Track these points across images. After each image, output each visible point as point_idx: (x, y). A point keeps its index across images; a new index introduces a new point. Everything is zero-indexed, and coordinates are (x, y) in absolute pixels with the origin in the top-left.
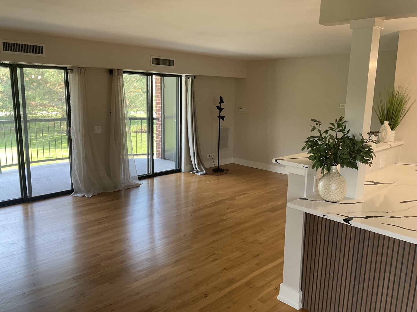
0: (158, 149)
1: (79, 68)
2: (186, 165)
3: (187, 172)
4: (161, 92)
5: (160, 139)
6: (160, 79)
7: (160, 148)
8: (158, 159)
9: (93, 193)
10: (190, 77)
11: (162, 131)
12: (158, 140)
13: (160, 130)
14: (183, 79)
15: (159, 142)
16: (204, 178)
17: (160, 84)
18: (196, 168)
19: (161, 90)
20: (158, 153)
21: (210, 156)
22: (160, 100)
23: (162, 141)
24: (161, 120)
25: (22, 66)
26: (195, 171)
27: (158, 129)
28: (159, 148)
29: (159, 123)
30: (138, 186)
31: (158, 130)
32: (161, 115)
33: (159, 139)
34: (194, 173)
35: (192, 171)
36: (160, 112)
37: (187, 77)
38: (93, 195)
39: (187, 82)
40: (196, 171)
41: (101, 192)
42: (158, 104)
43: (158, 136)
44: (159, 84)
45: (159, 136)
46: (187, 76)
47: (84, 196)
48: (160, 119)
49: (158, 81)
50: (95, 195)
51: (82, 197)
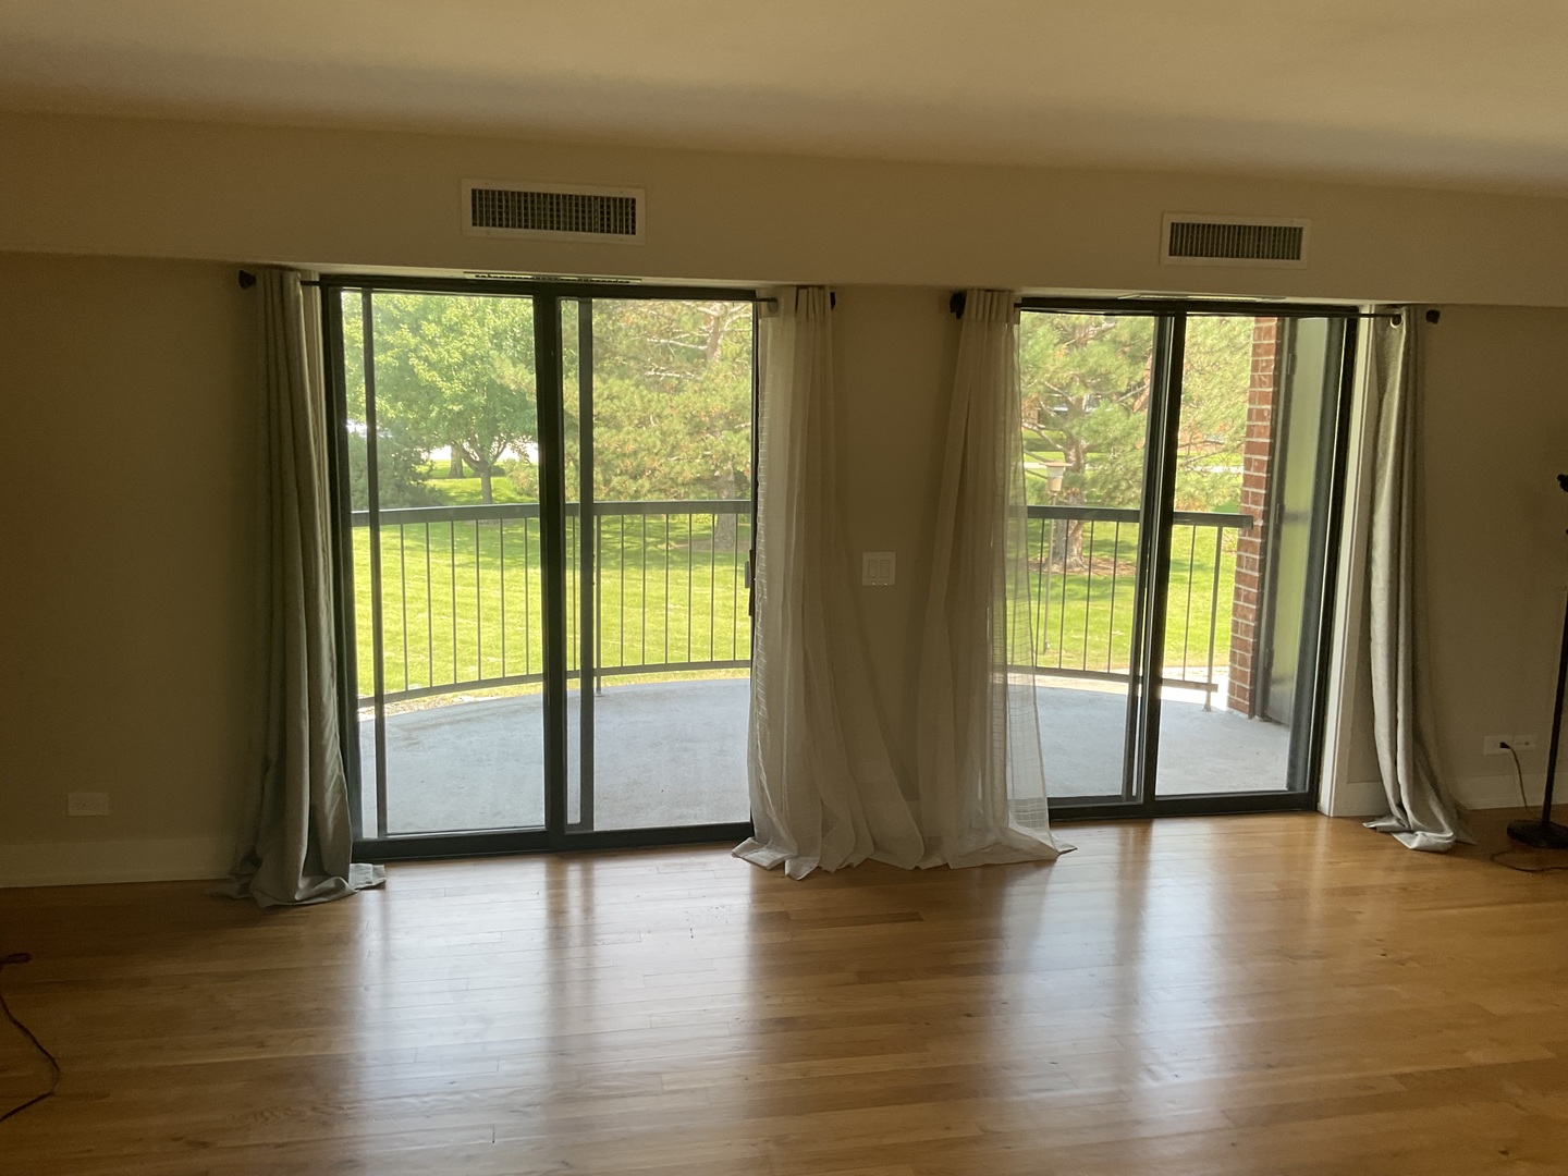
0: (1237, 666)
1: (801, 291)
2: (1345, 776)
3: (1350, 820)
4: (1276, 394)
5: (1251, 617)
6: (1274, 332)
7: (1249, 663)
8: (1236, 712)
9: (819, 858)
10: (1404, 318)
11: (1262, 578)
12: (1240, 620)
13: (1257, 574)
14: (1364, 326)
15: (1246, 633)
16: (1440, 874)
17: (1272, 357)
18: (1400, 805)
19: (1276, 382)
20: (1237, 683)
21: (1504, 745)
22: (1268, 434)
23: (1257, 629)
24: (1265, 530)
25: (586, 292)
26: (1393, 823)
27: (1244, 571)
28: (1243, 663)
29: (1251, 542)
30: (1044, 859)
31: (1246, 575)
32: (1267, 503)
33: (1245, 617)
34: (1389, 832)
35: (1380, 817)
36: (1260, 488)
37: (1385, 315)
38: (818, 867)
39: (1383, 339)
40: (1398, 820)
41: (856, 860)
42: (1253, 453)
43: (1241, 603)
44: (1268, 353)
45: (1246, 605)
46: (1390, 311)
47: (780, 866)
48: (1259, 523)
49: (1266, 342)
50: (826, 871)
51: (771, 870)
